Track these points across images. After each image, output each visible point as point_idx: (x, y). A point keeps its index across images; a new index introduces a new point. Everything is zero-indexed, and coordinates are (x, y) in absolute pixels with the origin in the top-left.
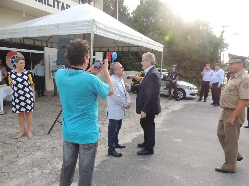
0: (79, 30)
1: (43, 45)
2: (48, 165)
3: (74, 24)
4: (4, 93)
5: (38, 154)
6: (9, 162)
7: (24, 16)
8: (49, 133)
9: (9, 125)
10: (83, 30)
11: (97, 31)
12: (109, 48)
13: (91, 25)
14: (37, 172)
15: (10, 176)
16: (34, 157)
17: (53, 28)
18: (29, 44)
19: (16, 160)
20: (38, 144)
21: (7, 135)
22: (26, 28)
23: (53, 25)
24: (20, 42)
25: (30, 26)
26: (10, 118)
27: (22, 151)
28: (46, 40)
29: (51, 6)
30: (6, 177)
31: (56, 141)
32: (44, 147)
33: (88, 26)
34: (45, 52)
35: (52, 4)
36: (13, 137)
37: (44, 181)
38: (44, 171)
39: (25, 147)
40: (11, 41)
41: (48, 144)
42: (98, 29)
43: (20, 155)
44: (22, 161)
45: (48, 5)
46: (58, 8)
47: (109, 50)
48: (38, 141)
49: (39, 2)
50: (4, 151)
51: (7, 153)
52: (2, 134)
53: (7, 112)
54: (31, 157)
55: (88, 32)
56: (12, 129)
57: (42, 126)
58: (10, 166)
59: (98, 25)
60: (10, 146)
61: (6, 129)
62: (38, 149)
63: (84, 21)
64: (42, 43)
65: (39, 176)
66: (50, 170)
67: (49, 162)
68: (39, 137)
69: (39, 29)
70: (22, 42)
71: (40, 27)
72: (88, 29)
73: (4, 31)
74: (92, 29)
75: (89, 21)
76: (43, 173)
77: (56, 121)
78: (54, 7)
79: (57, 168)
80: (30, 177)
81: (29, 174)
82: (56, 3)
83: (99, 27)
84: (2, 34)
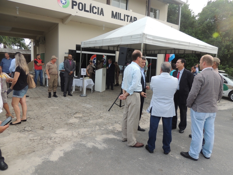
0: (134, 41)
1: (115, 50)
2: (104, 126)
3: (131, 37)
4: (87, 83)
5: (100, 120)
6: (85, 121)
7: (104, 29)
8: (109, 111)
9: (87, 103)
10: (136, 41)
11: (147, 41)
12: (167, 51)
13: (142, 37)
14: (97, 127)
15: (84, 127)
16: (98, 121)
17: (118, 40)
18: (106, 49)
19: (88, 120)
20: (101, 115)
21: (85, 108)
22: (103, 40)
23: (118, 38)
24: (99, 48)
25: (105, 38)
26: (89, 99)
27: (92, 117)
28: (117, 46)
29: (122, 20)
30: (82, 127)
31: (112, 116)
32: (104, 117)
33: (140, 38)
34: (116, 55)
35: (123, 19)
36: (89, 110)
37: (100, 132)
38: (101, 128)
39: (94, 115)
40: (94, 48)
41: (107, 116)
42: (147, 40)
43: (90, 119)
44: (91, 122)
45: (121, 19)
46: (127, 21)
47: (167, 53)
48: (102, 114)
49: (114, 18)
50: (83, 115)
51: (84, 116)
52: (83, 107)
53: (88, 95)
54: (96, 120)
55: (139, 42)
56: (89, 105)
57: (106, 106)
58: (85, 122)
59: (147, 37)
60: (86, 114)
61: (85, 105)
62: (101, 117)
63: (138, 35)
64: (114, 48)
65: (98, 130)
66: (104, 128)
67: (105, 125)
68: (103, 112)
69: (110, 40)
70: (101, 48)
71: (111, 39)
72: (140, 40)
73: (90, 42)
74: (142, 40)
75: (141, 35)
76: (100, 129)
77: (114, 103)
78: (124, 20)
79: (109, 128)
80: (94, 129)
81: (93, 128)
82: (126, 17)
83: (148, 38)
84: (89, 44)
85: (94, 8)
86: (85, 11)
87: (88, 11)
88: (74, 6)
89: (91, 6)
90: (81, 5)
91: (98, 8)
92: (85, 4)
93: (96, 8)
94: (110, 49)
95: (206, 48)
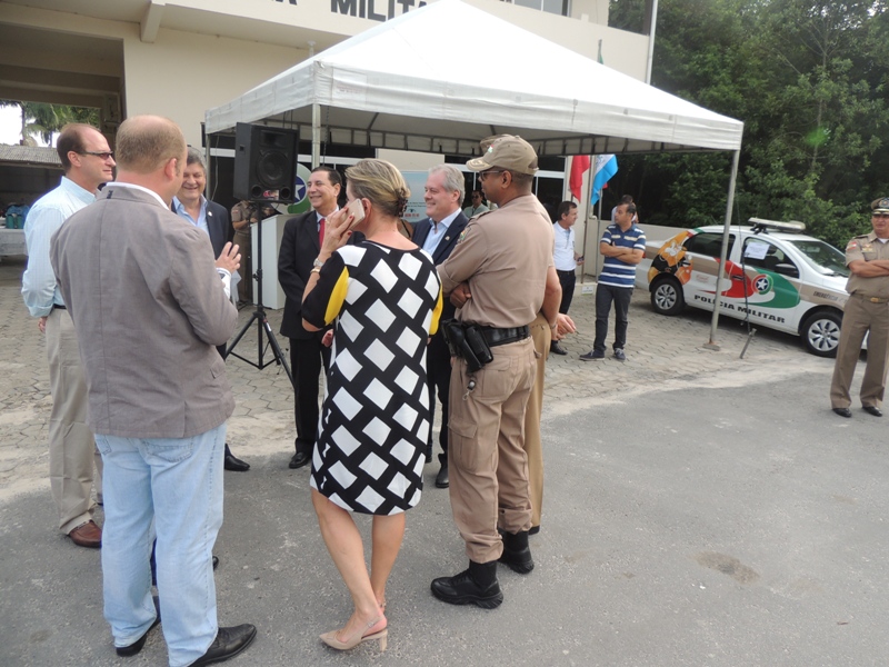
10: (300, 97)
11: (336, 96)
13: (312, 80)
23: (269, 87)
28: (366, 127)
29: (381, 18)
35: (385, 12)
42: (336, 90)
49: (344, 11)
55: (308, 100)
59: (337, 78)
63: (305, 71)
72: (309, 93)
74: (314, 92)
82: (398, 7)
83: (341, 83)
84: (219, 118)
94: (334, 141)
95: (672, 122)
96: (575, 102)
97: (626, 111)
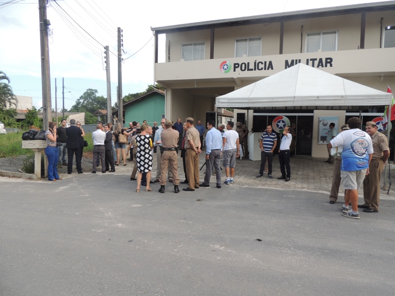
34: (314, 114)
46: (313, 66)
82: (310, 62)
85: (260, 64)
86: (249, 70)
87: (252, 70)
88: (236, 69)
89: (255, 63)
90: (243, 65)
91: (265, 62)
92: (248, 63)
93: (262, 63)
95: (344, 98)
96: (294, 97)
97: (318, 97)
